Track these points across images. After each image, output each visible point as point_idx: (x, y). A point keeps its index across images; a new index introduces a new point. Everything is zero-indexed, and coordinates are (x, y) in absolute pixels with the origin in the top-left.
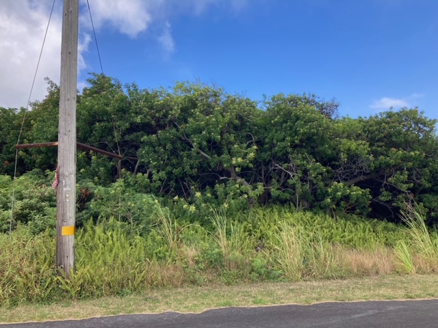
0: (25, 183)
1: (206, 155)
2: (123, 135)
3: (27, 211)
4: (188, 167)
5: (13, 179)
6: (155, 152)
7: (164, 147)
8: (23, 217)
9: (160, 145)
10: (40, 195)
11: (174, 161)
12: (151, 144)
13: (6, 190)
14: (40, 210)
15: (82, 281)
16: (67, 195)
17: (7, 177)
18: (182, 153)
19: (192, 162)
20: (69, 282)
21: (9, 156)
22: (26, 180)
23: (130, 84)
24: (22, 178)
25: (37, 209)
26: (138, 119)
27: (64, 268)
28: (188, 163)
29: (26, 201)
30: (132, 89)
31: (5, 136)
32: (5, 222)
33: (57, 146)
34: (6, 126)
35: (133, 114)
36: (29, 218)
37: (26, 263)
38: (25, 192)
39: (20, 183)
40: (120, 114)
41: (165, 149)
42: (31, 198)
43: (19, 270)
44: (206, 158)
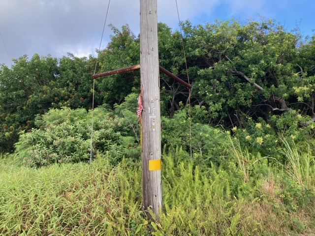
0: (100, 115)
1: (259, 86)
2: (180, 70)
3: (104, 140)
4: (243, 98)
5: (88, 111)
6: (210, 84)
7: (219, 79)
8: (100, 147)
9: (215, 77)
10: (114, 125)
11: (227, 93)
12: (206, 77)
13: (84, 121)
14: (114, 140)
15: (174, 226)
16: (153, 124)
17: (83, 110)
18: (236, 84)
19: (246, 93)
20: (160, 226)
21: (83, 94)
22: (100, 112)
23: (184, 22)
24: (96, 110)
25: (112, 139)
26: (197, 52)
27: (153, 209)
28: (243, 95)
29: (103, 130)
30: (186, 26)
31: (80, 77)
32: (85, 151)
33: (139, 69)
34: (80, 69)
35: (190, 49)
36: (105, 148)
37: (112, 201)
38: (101, 123)
39: (95, 114)
40: (177, 50)
41: (221, 82)
42: (106, 128)
43: (107, 210)
44: (259, 90)
